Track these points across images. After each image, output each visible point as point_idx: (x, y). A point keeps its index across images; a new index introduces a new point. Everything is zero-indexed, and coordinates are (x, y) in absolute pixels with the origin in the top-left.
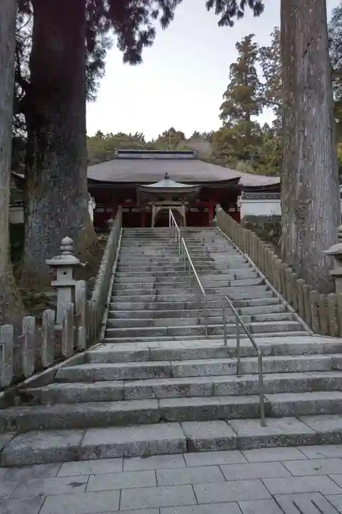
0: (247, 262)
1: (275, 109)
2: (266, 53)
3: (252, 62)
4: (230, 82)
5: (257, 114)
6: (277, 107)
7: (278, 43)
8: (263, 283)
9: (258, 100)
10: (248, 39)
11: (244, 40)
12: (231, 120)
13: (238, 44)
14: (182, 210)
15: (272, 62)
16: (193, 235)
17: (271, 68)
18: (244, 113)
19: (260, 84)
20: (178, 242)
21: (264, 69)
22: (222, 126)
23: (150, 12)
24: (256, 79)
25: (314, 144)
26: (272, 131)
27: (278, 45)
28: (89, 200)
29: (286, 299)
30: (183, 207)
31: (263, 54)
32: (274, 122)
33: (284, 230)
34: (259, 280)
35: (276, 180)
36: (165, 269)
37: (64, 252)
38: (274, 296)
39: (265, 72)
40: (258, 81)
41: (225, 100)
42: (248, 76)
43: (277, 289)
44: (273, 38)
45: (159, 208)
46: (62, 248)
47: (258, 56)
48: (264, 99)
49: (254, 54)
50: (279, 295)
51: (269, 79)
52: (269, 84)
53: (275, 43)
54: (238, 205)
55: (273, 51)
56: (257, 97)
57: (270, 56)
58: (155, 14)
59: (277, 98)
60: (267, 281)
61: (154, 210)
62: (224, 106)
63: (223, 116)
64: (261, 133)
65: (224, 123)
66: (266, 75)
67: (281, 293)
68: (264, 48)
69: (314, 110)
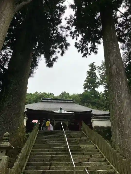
0: (96, 149)
1: (104, 87)
2: (100, 68)
3: (95, 71)
4: (87, 77)
5: (97, 88)
6: (105, 86)
7: (103, 65)
8: (105, 161)
9: (97, 83)
10: (93, 64)
11: (91, 64)
12: (87, 90)
13: (89, 65)
14: (67, 123)
15: (102, 71)
16: (71, 134)
17: (101, 73)
18: (93, 87)
19: (98, 78)
20: (64, 138)
21: (99, 73)
22: (84, 92)
23: (57, 52)
24: (96, 76)
25: (122, 96)
26: (103, 94)
27: (104, 66)
28: (25, 117)
29: (118, 171)
30: (68, 122)
31: (98, 68)
32: (104, 91)
33: (113, 133)
34: (103, 159)
35: (107, 112)
36: (56, 151)
37: (4, 140)
38: (112, 168)
39: (100, 74)
40: (97, 77)
41: (85, 83)
42: (93, 75)
43: (112, 164)
44: (102, 64)
45: (57, 122)
46: (4, 138)
47: (97, 69)
48: (100, 83)
49: (95, 68)
50: (114, 168)
51: (101, 76)
52: (101, 78)
53: (102, 65)
54: (92, 121)
55: (102, 67)
56: (97, 82)
57: (101, 69)
58: (59, 52)
59: (105, 83)
60: (107, 159)
61: (54, 123)
62: (84, 85)
63: (85, 88)
64: (100, 95)
65: (85, 90)
66: (100, 75)
67: (115, 167)
68: (99, 67)
69: (120, 83)
